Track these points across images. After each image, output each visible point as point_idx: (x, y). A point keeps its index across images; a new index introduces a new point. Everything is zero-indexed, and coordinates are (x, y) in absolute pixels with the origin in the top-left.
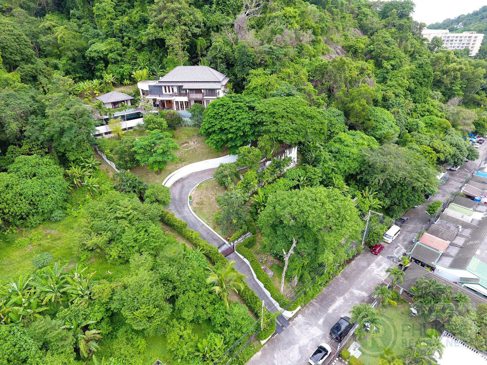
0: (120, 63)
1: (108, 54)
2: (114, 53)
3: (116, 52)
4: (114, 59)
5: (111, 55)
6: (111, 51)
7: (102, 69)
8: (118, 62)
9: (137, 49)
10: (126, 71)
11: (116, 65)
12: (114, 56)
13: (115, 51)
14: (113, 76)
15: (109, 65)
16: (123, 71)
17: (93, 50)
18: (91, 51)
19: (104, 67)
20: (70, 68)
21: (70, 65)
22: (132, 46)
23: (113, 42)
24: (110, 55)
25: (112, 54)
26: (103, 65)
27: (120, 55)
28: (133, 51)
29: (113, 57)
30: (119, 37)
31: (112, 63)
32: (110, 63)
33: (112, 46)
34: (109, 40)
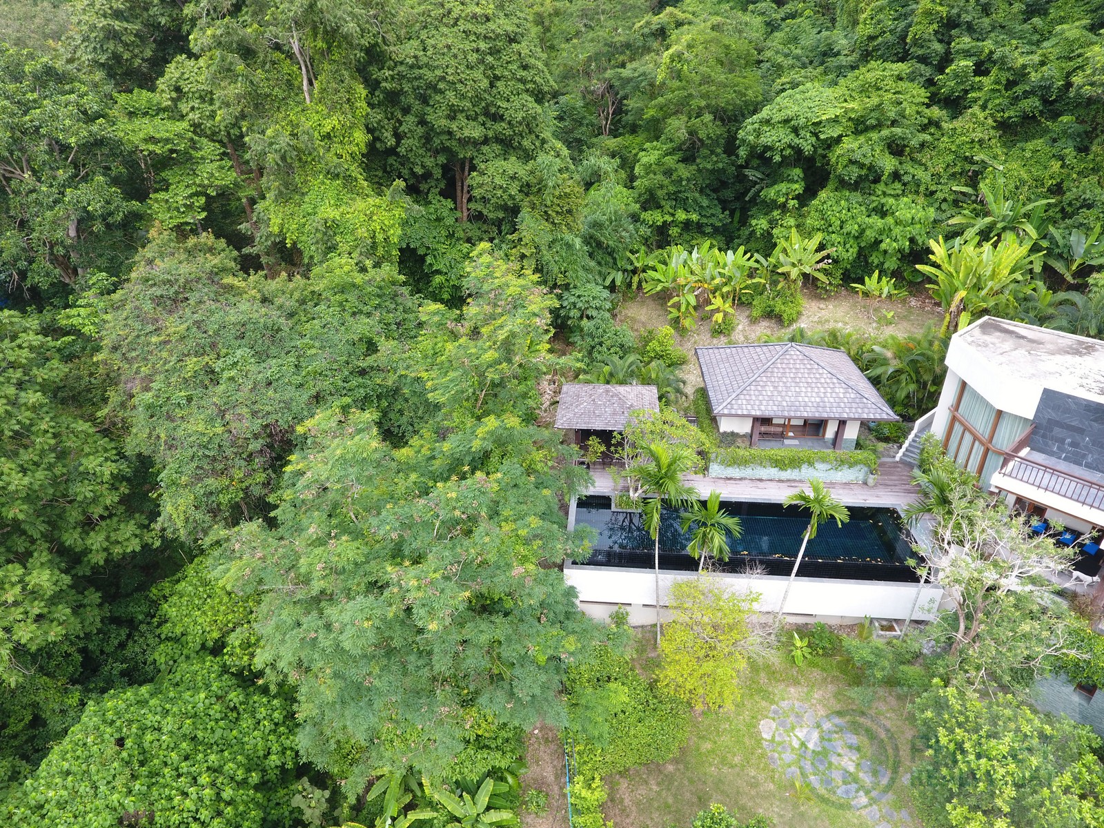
0: (881, 187)
1: (838, 140)
2: (874, 135)
3: (885, 132)
4: (862, 166)
5: (855, 145)
6: (860, 126)
7: (783, 207)
8: (877, 180)
9: (1003, 126)
10: (897, 231)
11: (856, 197)
12: (866, 149)
13: (879, 126)
14: (821, 247)
15: (823, 195)
16: (881, 232)
17: (778, 117)
18: (767, 122)
19: (797, 197)
20: (661, 187)
21: (668, 173)
22: (984, 107)
23: (890, 83)
24: (849, 144)
25: (862, 139)
26: (798, 188)
27: (896, 148)
28: (978, 135)
29: (857, 156)
30: (923, 60)
31: (843, 184)
32: (831, 185)
33: (875, 101)
34: (874, 71)
